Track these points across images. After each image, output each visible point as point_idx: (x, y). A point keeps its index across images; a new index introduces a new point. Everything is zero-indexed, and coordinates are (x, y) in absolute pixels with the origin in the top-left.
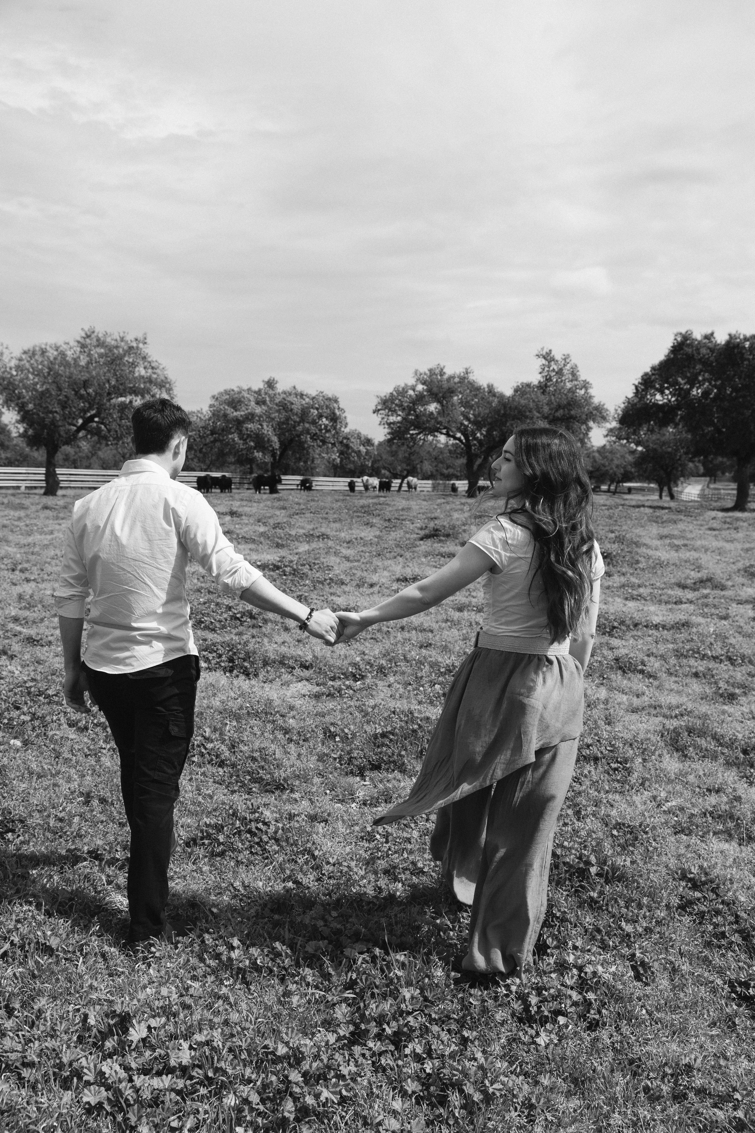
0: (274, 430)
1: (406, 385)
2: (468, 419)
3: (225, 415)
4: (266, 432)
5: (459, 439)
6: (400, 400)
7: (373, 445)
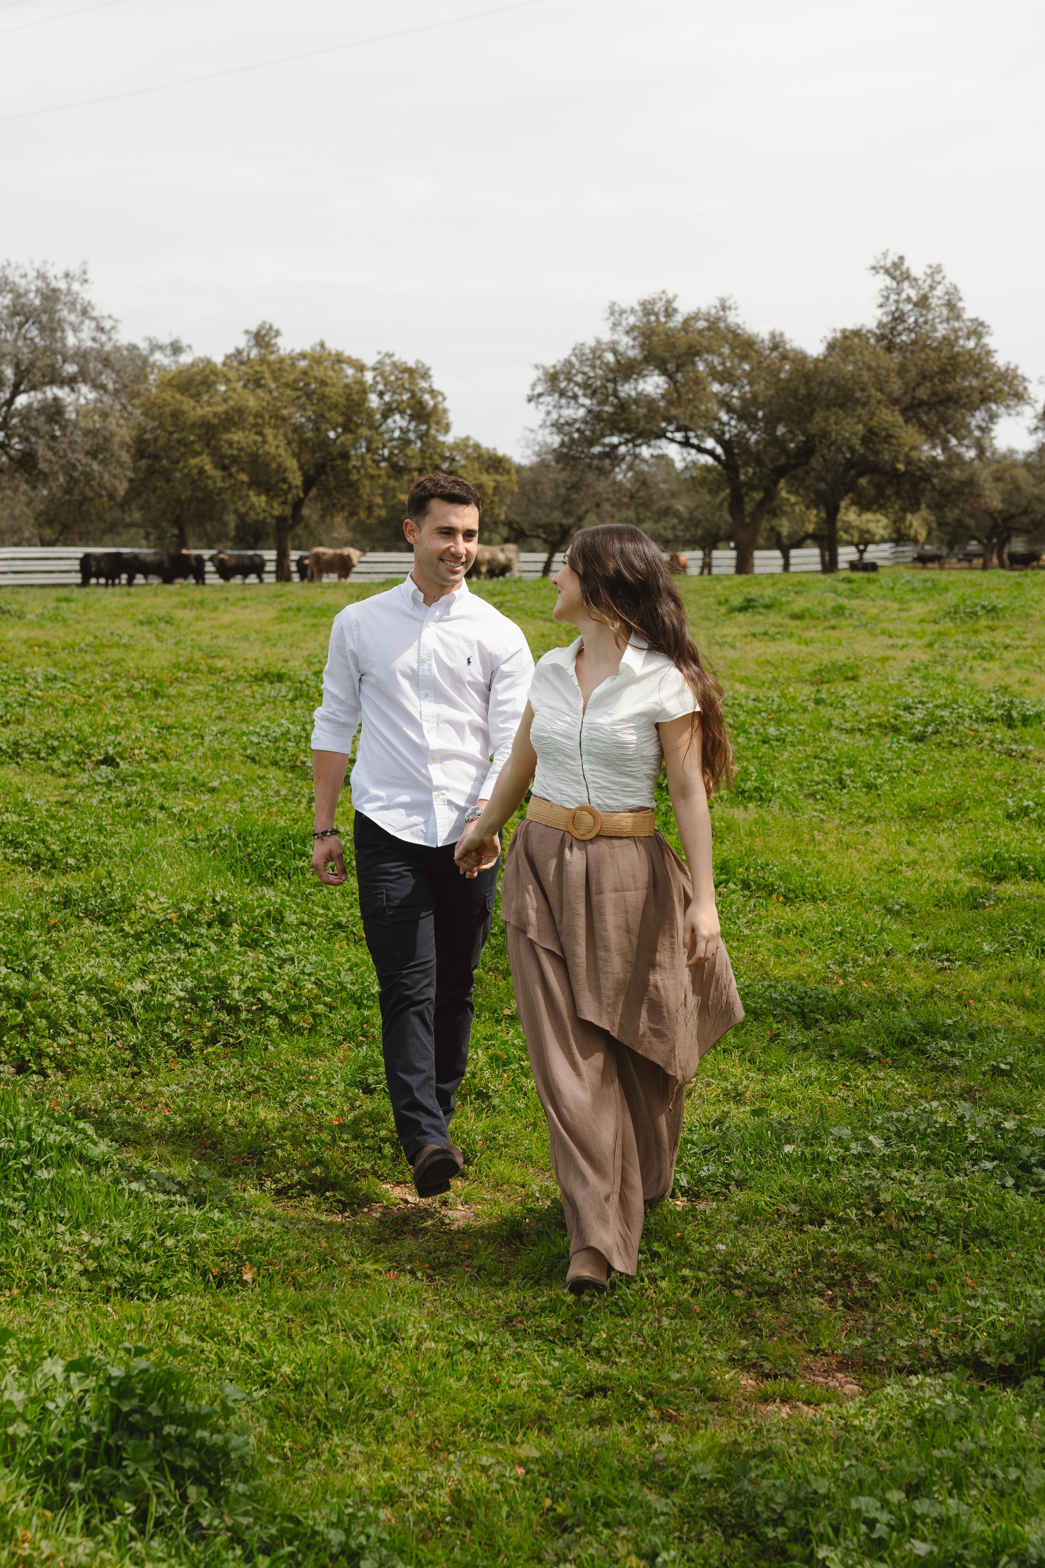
0: (289, 443)
1: (598, 342)
2: (730, 410)
3: (176, 415)
4: (273, 450)
5: (711, 453)
6: (584, 373)
7: (508, 472)
